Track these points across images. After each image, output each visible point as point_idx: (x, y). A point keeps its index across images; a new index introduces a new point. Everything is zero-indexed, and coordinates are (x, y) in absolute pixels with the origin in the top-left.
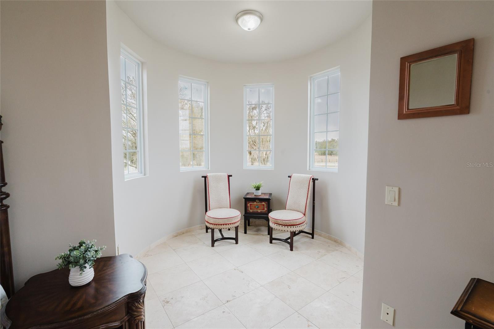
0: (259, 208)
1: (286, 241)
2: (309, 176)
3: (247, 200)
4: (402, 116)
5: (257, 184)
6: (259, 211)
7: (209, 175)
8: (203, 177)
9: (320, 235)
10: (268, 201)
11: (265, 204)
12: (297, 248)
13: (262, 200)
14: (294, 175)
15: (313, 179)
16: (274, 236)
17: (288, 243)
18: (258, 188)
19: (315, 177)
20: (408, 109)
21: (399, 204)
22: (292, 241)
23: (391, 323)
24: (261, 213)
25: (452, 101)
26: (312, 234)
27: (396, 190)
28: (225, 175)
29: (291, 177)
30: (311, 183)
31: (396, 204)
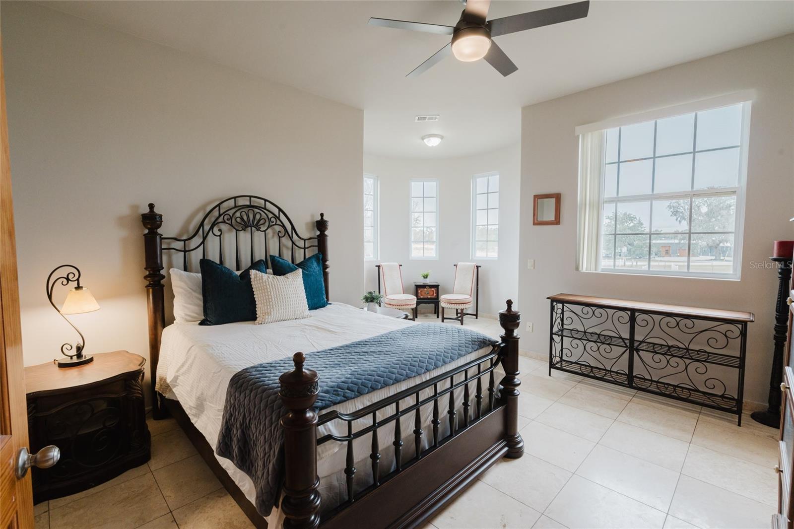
0: (430, 293)
1: (457, 319)
2: (474, 264)
3: (418, 287)
4: (534, 224)
5: (425, 274)
6: (429, 297)
7: (382, 264)
8: (377, 266)
9: (482, 317)
10: (437, 287)
11: (434, 290)
12: (465, 324)
13: (431, 286)
14: (459, 263)
15: (477, 266)
16: (445, 317)
17: (459, 320)
18: (426, 277)
19: (478, 265)
20: (537, 220)
21: (534, 268)
22: (462, 319)
23: (531, 331)
24: (431, 299)
25: (553, 219)
26: (476, 315)
27: (533, 260)
28: (397, 264)
29: (456, 266)
30: (476, 270)
31: (532, 268)
